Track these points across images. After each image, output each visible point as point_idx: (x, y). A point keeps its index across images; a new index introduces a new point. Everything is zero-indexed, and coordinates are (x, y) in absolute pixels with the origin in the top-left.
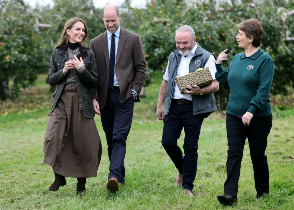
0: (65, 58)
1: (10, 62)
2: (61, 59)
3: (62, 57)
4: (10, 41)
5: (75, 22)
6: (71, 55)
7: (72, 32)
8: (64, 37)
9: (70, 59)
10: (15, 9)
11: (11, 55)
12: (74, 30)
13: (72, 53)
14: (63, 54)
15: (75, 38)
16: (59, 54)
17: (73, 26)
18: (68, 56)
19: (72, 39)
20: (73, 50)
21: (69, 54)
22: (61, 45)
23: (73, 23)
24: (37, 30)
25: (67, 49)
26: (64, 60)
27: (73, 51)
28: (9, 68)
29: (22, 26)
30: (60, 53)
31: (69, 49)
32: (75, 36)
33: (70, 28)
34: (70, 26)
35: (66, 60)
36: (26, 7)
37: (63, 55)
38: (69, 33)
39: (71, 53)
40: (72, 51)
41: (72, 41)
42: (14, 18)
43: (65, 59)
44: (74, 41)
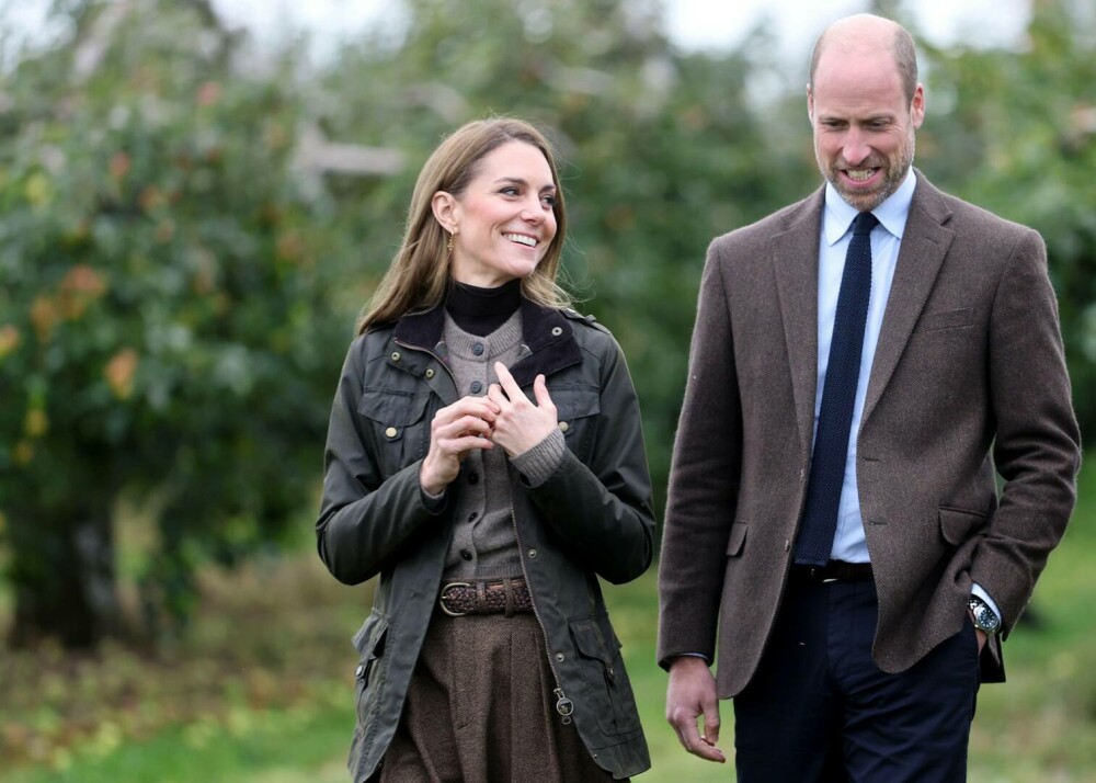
0: (433, 385)
1: (140, 402)
2: (402, 401)
3: (407, 385)
4: (138, 260)
5: (491, 143)
6: (466, 368)
7: (470, 211)
8: (414, 249)
9: (465, 389)
10: (165, 53)
11: (143, 352)
12: (482, 193)
13: (479, 353)
14: (411, 360)
15: (492, 245)
16: (391, 367)
17: (476, 167)
18: (447, 371)
19: (473, 256)
20: (483, 335)
21: (455, 362)
22: (394, 305)
23: (474, 149)
24: (311, 189)
25: (438, 332)
26: (421, 403)
27: (485, 340)
28: (130, 442)
29: (214, 163)
30: (396, 356)
31: (453, 329)
32: (495, 232)
33: (455, 182)
34: (459, 171)
35: (436, 402)
36: (232, 41)
37: (418, 370)
38: (450, 214)
39: (470, 355)
40: (480, 339)
41: (472, 277)
42: (156, 113)
43: (433, 394)
44: (487, 266)
